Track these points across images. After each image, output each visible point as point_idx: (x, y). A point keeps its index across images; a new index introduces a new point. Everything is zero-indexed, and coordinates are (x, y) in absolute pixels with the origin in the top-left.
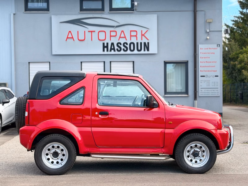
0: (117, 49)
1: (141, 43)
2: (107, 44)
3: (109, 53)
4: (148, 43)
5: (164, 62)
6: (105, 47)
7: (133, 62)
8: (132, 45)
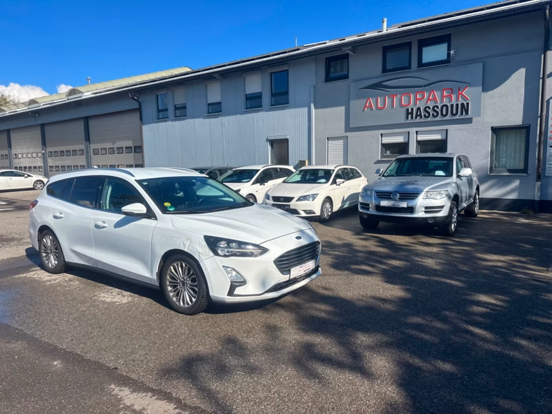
0: (425, 115)
1: (457, 105)
2: (412, 109)
3: (414, 121)
4: (468, 104)
5: (492, 127)
6: (409, 113)
7: (447, 130)
8: (444, 109)
